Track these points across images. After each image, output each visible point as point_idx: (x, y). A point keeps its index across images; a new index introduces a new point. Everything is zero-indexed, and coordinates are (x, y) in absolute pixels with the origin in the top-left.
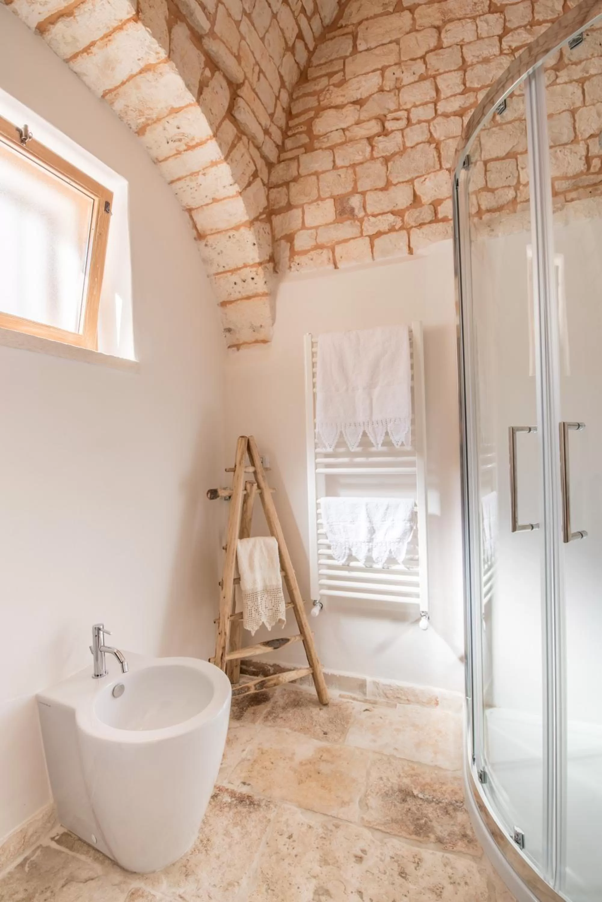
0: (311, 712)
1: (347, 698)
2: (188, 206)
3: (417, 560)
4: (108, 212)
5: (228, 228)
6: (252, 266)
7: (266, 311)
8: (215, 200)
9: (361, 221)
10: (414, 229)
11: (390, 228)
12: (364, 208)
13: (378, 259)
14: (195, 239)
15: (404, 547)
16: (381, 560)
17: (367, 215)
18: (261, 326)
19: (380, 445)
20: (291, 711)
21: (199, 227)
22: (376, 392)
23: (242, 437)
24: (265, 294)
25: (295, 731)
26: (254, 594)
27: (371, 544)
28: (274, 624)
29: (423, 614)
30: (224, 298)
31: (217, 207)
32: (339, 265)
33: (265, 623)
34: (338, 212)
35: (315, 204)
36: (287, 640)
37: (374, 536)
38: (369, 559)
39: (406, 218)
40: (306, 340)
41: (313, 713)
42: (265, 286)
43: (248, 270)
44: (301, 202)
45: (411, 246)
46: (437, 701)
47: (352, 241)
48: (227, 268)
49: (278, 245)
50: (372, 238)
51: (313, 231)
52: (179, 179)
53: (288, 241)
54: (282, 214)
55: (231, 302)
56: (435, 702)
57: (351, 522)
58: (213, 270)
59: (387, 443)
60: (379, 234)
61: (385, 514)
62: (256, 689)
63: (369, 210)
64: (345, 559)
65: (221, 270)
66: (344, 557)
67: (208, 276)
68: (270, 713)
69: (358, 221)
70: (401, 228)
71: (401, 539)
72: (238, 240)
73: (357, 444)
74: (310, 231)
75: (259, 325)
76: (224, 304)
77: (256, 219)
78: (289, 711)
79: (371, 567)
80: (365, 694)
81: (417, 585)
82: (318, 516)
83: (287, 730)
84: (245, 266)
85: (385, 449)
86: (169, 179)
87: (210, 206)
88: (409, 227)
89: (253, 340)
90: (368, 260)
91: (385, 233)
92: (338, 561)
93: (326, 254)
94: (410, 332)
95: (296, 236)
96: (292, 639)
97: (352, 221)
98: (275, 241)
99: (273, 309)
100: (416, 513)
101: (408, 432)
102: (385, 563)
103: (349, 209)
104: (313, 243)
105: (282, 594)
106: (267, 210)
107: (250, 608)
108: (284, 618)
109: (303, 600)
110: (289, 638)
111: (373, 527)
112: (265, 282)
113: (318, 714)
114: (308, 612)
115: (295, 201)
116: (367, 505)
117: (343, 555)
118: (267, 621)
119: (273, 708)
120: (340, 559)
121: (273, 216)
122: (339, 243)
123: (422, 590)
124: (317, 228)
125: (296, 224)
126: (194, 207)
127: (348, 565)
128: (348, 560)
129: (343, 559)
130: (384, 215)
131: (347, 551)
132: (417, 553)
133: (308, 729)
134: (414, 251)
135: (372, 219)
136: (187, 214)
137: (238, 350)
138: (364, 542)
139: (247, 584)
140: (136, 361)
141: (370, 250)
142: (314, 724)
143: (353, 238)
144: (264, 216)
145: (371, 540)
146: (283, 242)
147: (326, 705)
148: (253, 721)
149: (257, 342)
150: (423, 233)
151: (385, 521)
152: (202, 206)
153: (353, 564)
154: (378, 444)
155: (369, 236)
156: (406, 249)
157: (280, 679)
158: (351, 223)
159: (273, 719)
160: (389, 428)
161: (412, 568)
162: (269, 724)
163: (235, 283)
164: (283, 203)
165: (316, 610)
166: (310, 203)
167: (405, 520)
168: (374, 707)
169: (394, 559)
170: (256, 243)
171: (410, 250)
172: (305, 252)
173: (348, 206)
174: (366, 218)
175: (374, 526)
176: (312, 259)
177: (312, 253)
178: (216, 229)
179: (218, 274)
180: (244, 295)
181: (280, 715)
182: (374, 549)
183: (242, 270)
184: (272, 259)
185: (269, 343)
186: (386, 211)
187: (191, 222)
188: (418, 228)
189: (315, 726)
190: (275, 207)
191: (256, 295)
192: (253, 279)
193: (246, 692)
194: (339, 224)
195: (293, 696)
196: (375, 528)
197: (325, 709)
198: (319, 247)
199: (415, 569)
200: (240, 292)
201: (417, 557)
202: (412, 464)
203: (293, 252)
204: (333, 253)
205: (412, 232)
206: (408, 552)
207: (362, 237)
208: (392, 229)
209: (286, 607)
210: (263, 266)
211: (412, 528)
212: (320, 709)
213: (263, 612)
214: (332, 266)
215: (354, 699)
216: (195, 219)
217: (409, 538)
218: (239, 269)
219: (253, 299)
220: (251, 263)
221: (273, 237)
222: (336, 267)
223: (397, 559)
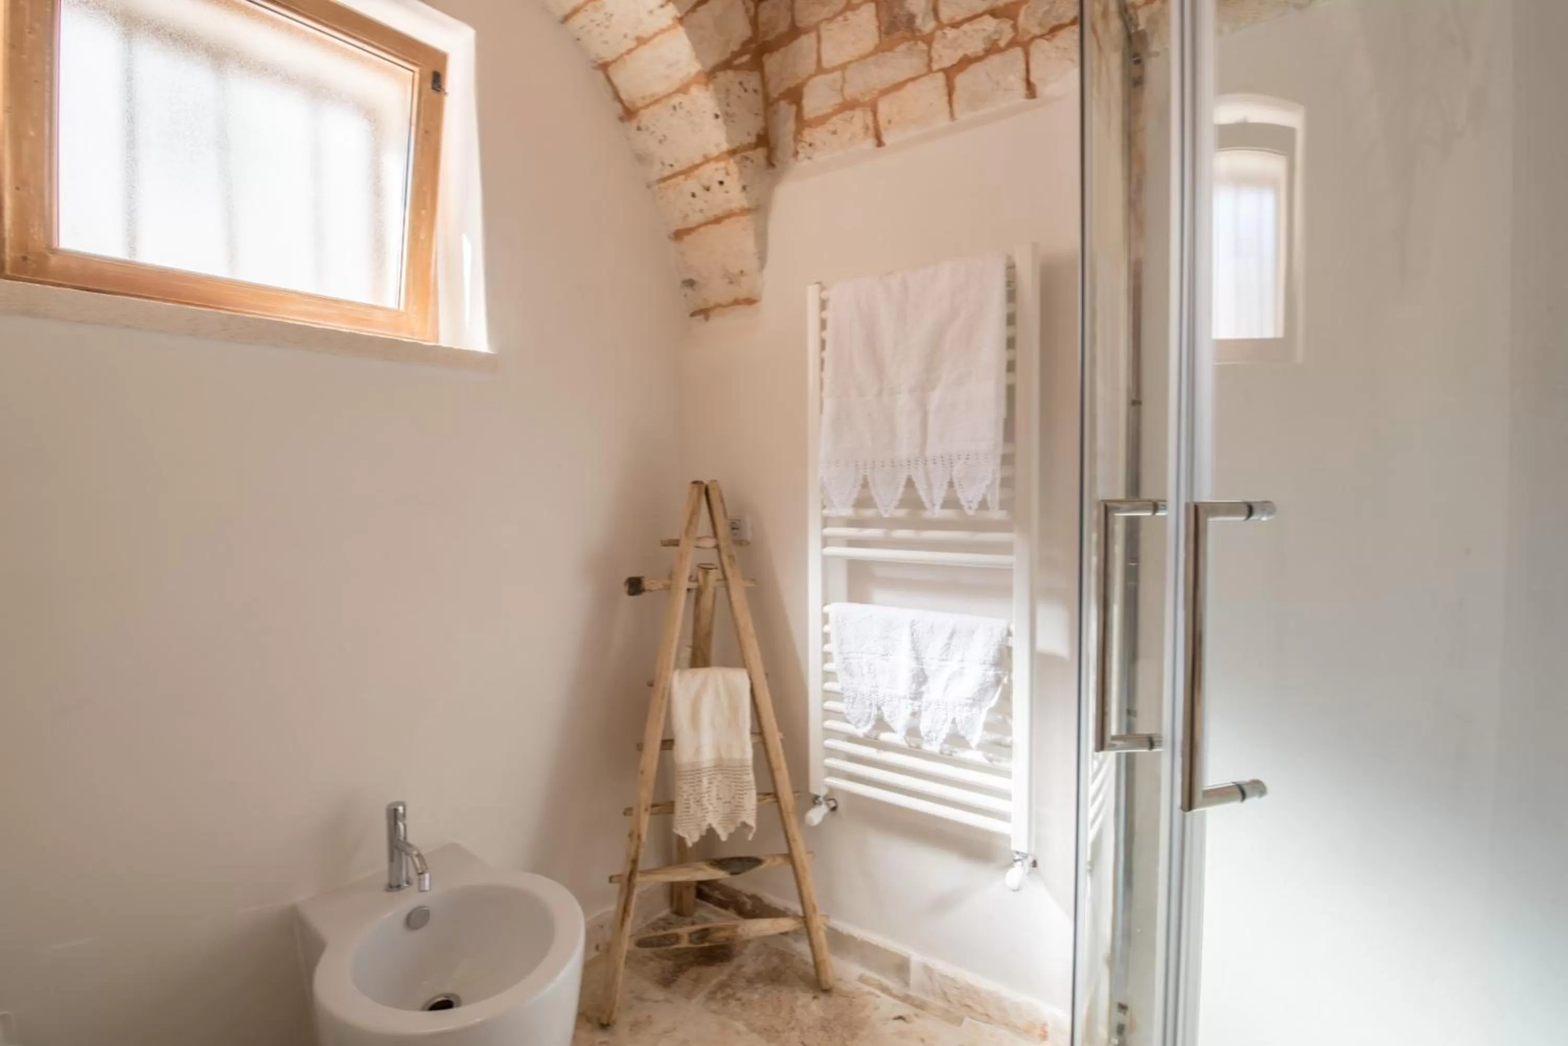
0: (797, 998)
1: (871, 985)
2: (600, 59)
3: (1009, 746)
4: (439, 91)
5: (671, 91)
6: (718, 159)
7: (750, 245)
8: (641, 41)
9: (929, 40)
10: (1038, 41)
11: (989, 46)
12: (935, 12)
13: (963, 116)
14: (621, 119)
15: (982, 717)
16: (937, 738)
17: (940, 26)
18: (742, 272)
19: (937, 508)
20: (760, 991)
21: (623, 96)
22: (935, 398)
23: (695, 482)
24: (745, 211)
25: (754, 1031)
26: (696, 772)
27: (916, 703)
28: (732, 829)
29: (1017, 857)
30: (679, 225)
31: (645, 52)
32: (885, 139)
33: (715, 826)
34: (883, 28)
35: (840, 18)
36: (757, 862)
37: (924, 688)
38: (913, 732)
39: (1021, 19)
40: (812, 295)
41: (799, 1003)
42: (743, 195)
43: (712, 166)
44: (814, 20)
45: (1032, 79)
46: (1045, 1032)
47: (910, 85)
48: (677, 168)
49: (775, 113)
50: (950, 73)
51: (837, 75)
52: (576, 11)
53: (791, 103)
54: (783, 49)
55: (689, 231)
56: (1042, 1033)
57: (883, 655)
58: (656, 172)
59: (951, 503)
60: (966, 62)
61: (948, 646)
62: (691, 942)
63: (946, 14)
64: (869, 727)
65: (667, 172)
66: (868, 721)
67: (649, 186)
68: (723, 986)
69: (924, 41)
70: (1012, 44)
71: (974, 700)
72: (689, 112)
73: (896, 503)
74: (830, 77)
75: (737, 271)
76: (678, 235)
77: (726, 65)
78: (757, 989)
79: (918, 747)
80: (907, 984)
81: (1005, 795)
82: (826, 638)
83: (740, 1026)
84: (707, 160)
85: (949, 514)
86: (560, 14)
87: (635, 52)
88: (1027, 38)
89: (731, 299)
90: (943, 121)
91: (978, 59)
92: (857, 728)
93: (860, 118)
94: (1011, 268)
95: (806, 90)
96: (768, 863)
97: (912, 43)
98: (769, 104)
99: (761, 238)
100: (1010, 649)
101: (993, 482)
102: (945, 741)
103: (904, 20)
104: (837, 100)
105: (751, 777)
106: (753, 46)
107: (685, 797)
108: (752, 822)
109: (794, 792)
110: (762, 857)
111: (922, 670)
112: (744, 188)
113: (805, 1006)
114: (801, 814)
115: (804, 20)
116: (913, 624)
117: (865, 719)
118: (719, 824)
119: (731, 976)
120: (860, 725)
121: (766, 56)
122: (885, 92)
123: (1017, 807)
124: (843, 67)
125: (809, 64)
126: (609, 59)
127: (876, 739)
128: (874, 727)
129: (865, 725)
130: (975, 21)
131: (875, 711)
132: (1009, 732)
133: (777, 1031)
134: (1040, 89)
135: (951, 33)
136: (600, 75)
137: (707, 318)
138: (905, 697)
139: (684, 754)
140: (492, 353)
141: (946, 98)
142: (792, 1025)
143: (912, 79)
144: (745, 58)
145: (917, 696)
146: (783, 104)
147: (827, 991)
148: (689, 996)
149: (736, 302)
150: (1057, 48)
151: (946, 660)
152: (622, 56)
153: (885, 737)
154: (934, 505)
155: (944, 70)
156: (1021, 87)
157: (739, 930)
158: (909, 49)
159: (723, 998)
160: (954, 473)
161: (999, 761)
162: (714, 1007)
163: (693, 195)
164: (783, 26)
165: (816, 815)
166: (830, 20)
167: (984, 663)
168: (916, 1015)
169: (963, 738)
170: (719, 113)
171: (1031, 90)
172: (822, 120)
173: (902, 13)
174: (939, 33)
175: (924, 667)
176: (834, 133)
177: (835, 119)
178: (652, 96)
179: (664, 180)
180: (710, 214)
181: (739, 995)
182: (923, 714)
183: (701, 169)
184: (764, 140)
185: (756, 305)
186: (979, 11)
187: (609, 88)
188: (1047, 40)
189: (793, 1029)
190: (768, 38)
191: (730, 215)
192: (721, 183)
193: (672, 944)
194: (887, 53)
195: (775, 960)
196: (927, 672)
197: (823, 998)
198: (848, 106)
199: (1004, 765)
200: (701, 211)
201: (1008, 740)
202: (1005, 548)
203: (801, 123)
204: (875, 114)
205: (1033, 49)
206: (988, 727)
207: (931, 75)
208: (992, 49)
209: (759, 800)
210: (738, 157)
211: (998, 681)
212: (815, 998)
213: (711, 808)
214: (870, 142)
215: (885, 990)
216: (616, 81)
217: (993, 700)
218: (697, 167)
219: (727, 221)
220: (715, 152)
221: (766, 97)
222: (880, 143)
223: (968, 738)
